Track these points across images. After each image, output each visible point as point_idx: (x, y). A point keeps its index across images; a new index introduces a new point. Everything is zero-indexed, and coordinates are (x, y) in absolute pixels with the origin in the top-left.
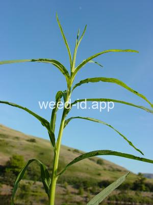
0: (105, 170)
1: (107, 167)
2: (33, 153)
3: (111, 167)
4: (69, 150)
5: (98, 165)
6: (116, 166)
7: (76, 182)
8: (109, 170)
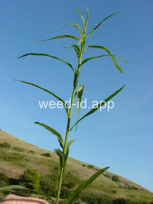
0: (120, 187)
1: (122, 185)
2: (48, 167)
3: (126, 184)
4: (84, 166)
5: (114, 182)
6: (133, 183)
7: (90, 199)
8: (125, 188)
